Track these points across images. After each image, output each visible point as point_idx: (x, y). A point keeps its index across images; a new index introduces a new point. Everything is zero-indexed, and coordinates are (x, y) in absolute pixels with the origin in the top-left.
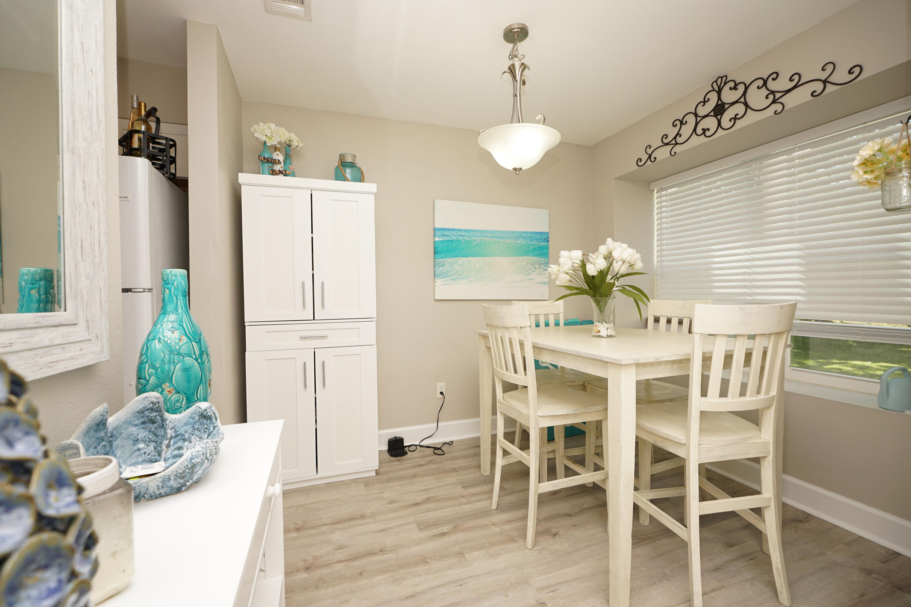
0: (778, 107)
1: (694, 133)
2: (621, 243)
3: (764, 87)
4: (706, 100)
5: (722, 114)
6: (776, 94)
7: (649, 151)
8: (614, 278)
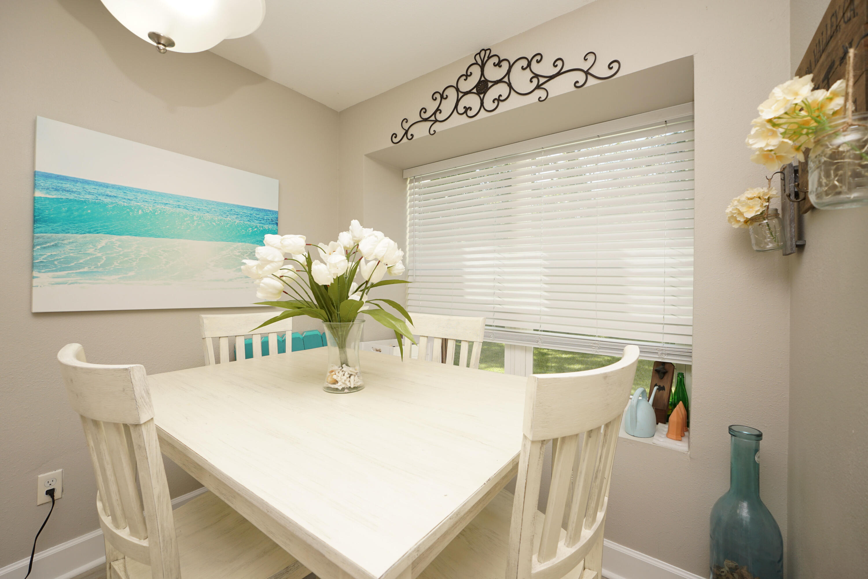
0: (541, 93)
1: (455, 111)
2: (373, 230)
3: (528, 69)
4: (469, 74)
5: (485, 93)
6: (540, 78)
7: (406, 126)
8: (363, 287)
